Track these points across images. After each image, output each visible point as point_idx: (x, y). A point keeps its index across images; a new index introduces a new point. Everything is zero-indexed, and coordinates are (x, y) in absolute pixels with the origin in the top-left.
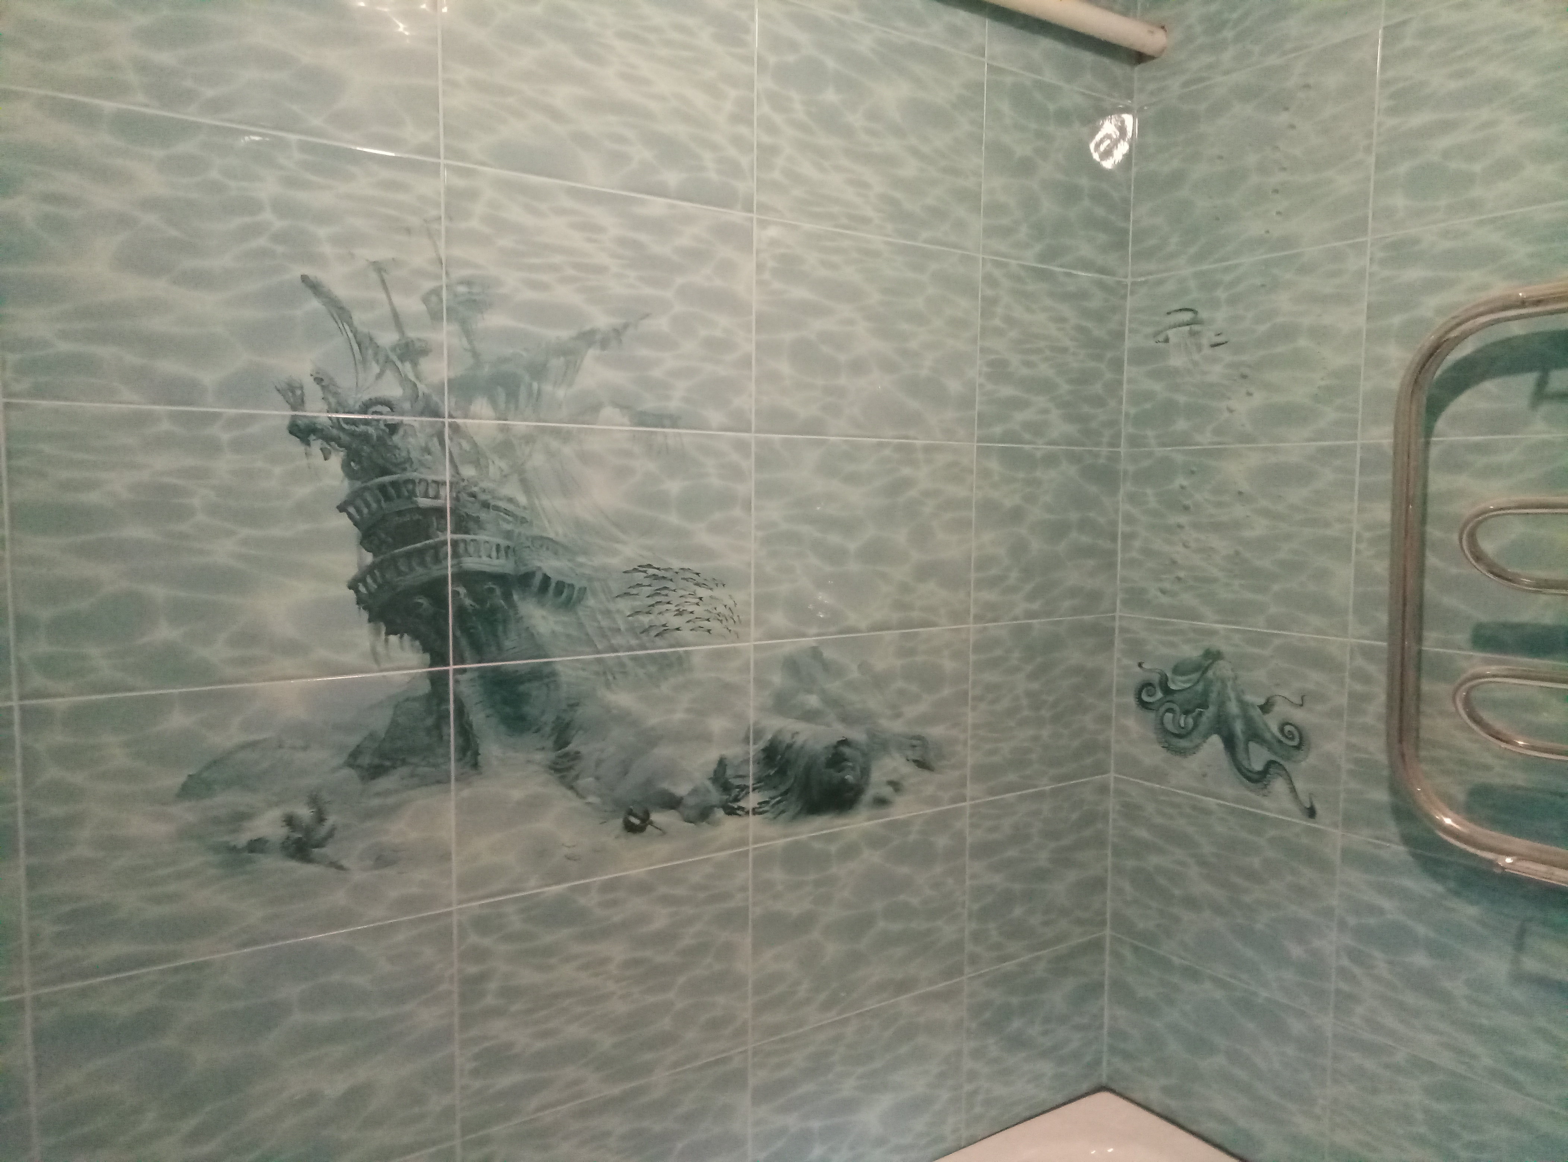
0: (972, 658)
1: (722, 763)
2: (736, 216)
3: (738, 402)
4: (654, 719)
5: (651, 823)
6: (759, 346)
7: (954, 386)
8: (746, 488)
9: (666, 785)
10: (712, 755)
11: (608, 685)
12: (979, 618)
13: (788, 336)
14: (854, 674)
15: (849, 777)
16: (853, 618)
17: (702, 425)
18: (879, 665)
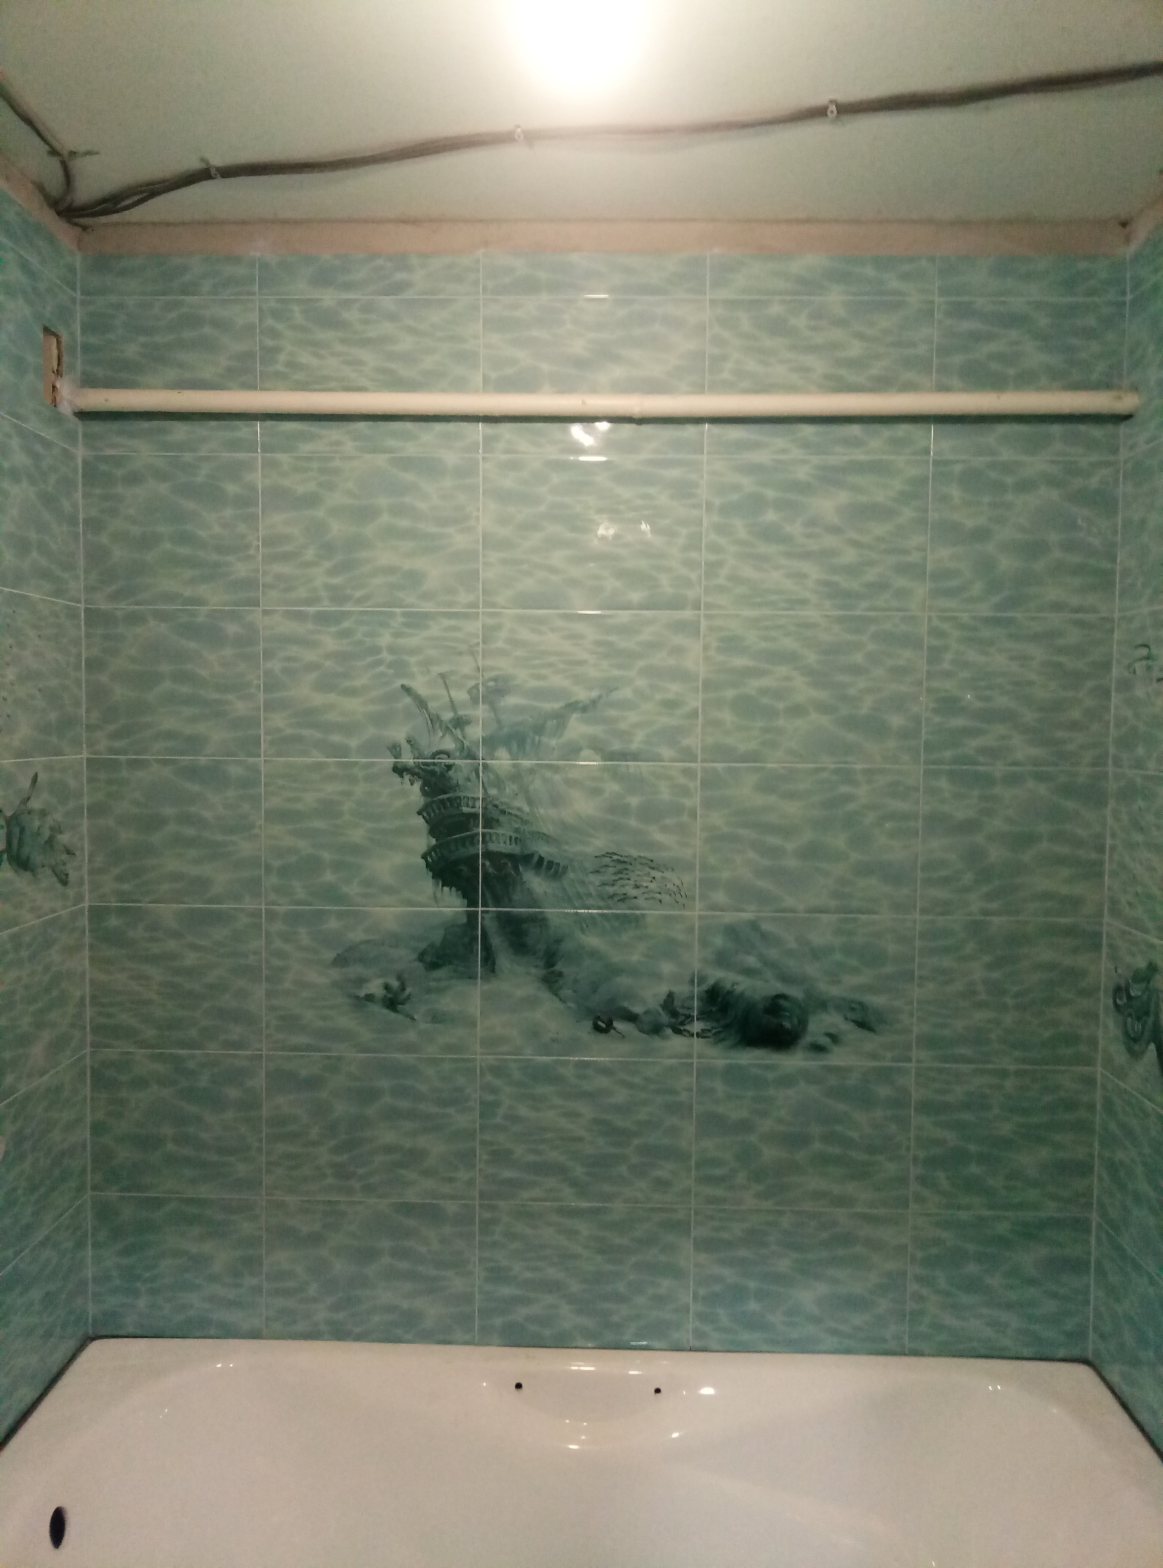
0: (918, 943)
1: (670, 996)
2: (687, 614)
3: (686, 742)
4: (616, 957)
5: (614, 1029)
6: (705, 702)
7: (896, 721)
8: (694, 801)
9: (626, 1004)
10: (663, 990)
11: (583, 931)
12: (924, 911)
13: (730, 693)
14: (793, 945)
15: (787, 1025)
16: (790, 902)
17: (657, 758)
18: (817, 939)
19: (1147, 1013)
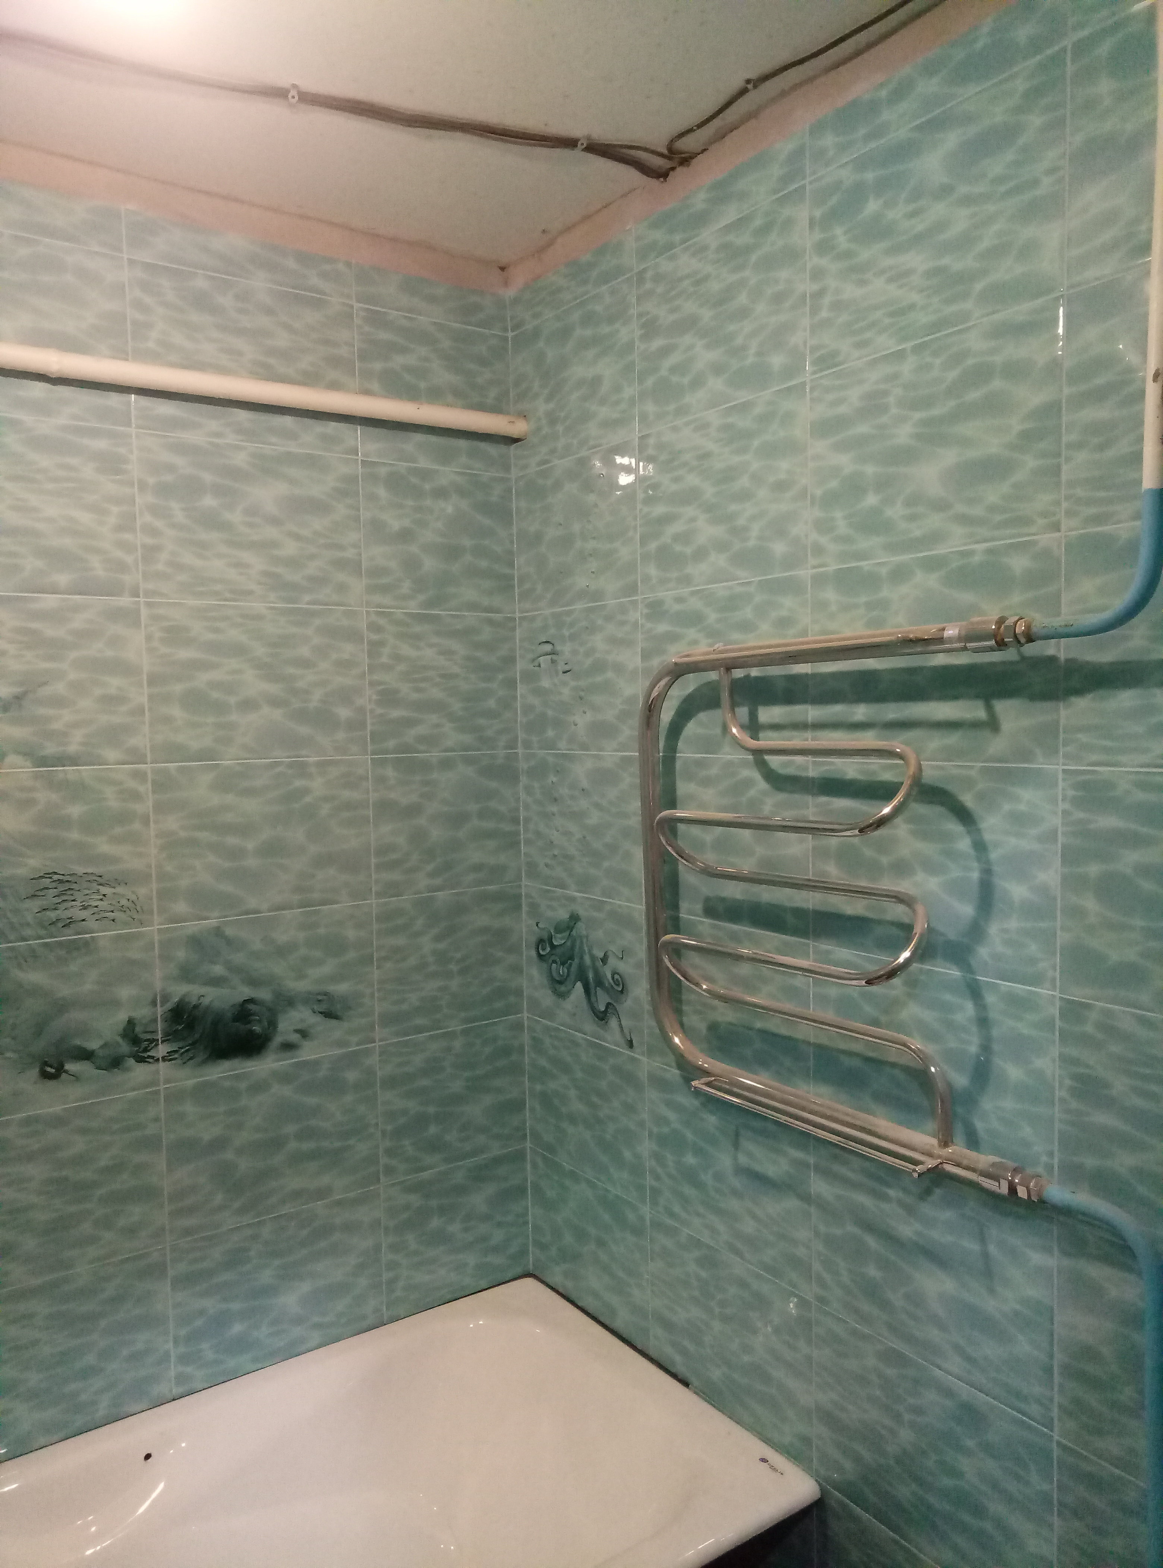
0: (375, 926)
1: (131, 1023)
2: (125, 601)
3: (134, 741)
4: (64, 991)
5: (66, 1072)
6: (151, 697)
7: (344, 713)
8: (144, 807)
9: (78, 1042)
10: (122, 1017)
11: (19, 966)
12: (379, 895)
13: (178, 688)
14: (257, 946)
15: (257, 1028)
16: (252, 902)
17: (99, 761)
18: (282, 937)
19: (571, 958)
